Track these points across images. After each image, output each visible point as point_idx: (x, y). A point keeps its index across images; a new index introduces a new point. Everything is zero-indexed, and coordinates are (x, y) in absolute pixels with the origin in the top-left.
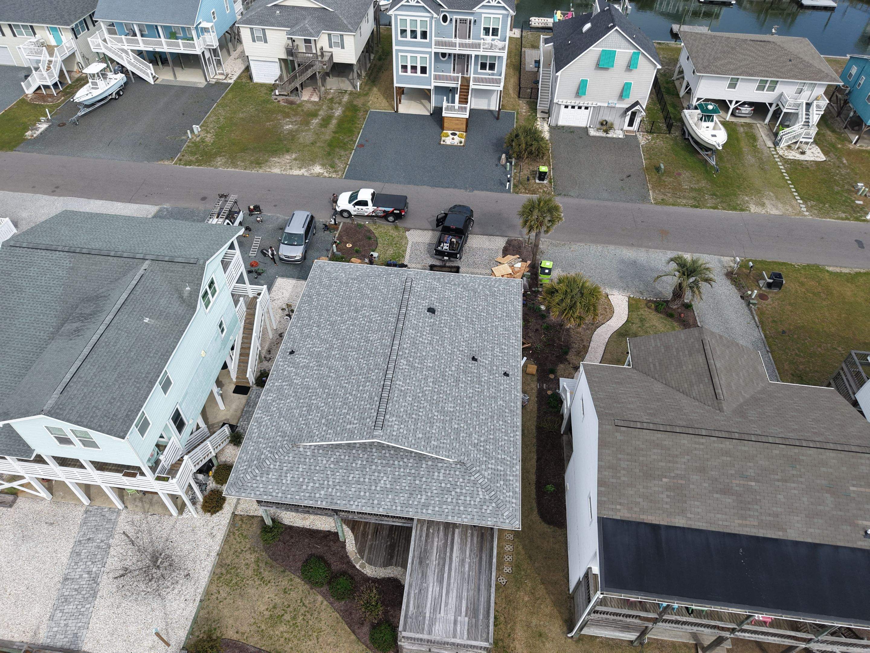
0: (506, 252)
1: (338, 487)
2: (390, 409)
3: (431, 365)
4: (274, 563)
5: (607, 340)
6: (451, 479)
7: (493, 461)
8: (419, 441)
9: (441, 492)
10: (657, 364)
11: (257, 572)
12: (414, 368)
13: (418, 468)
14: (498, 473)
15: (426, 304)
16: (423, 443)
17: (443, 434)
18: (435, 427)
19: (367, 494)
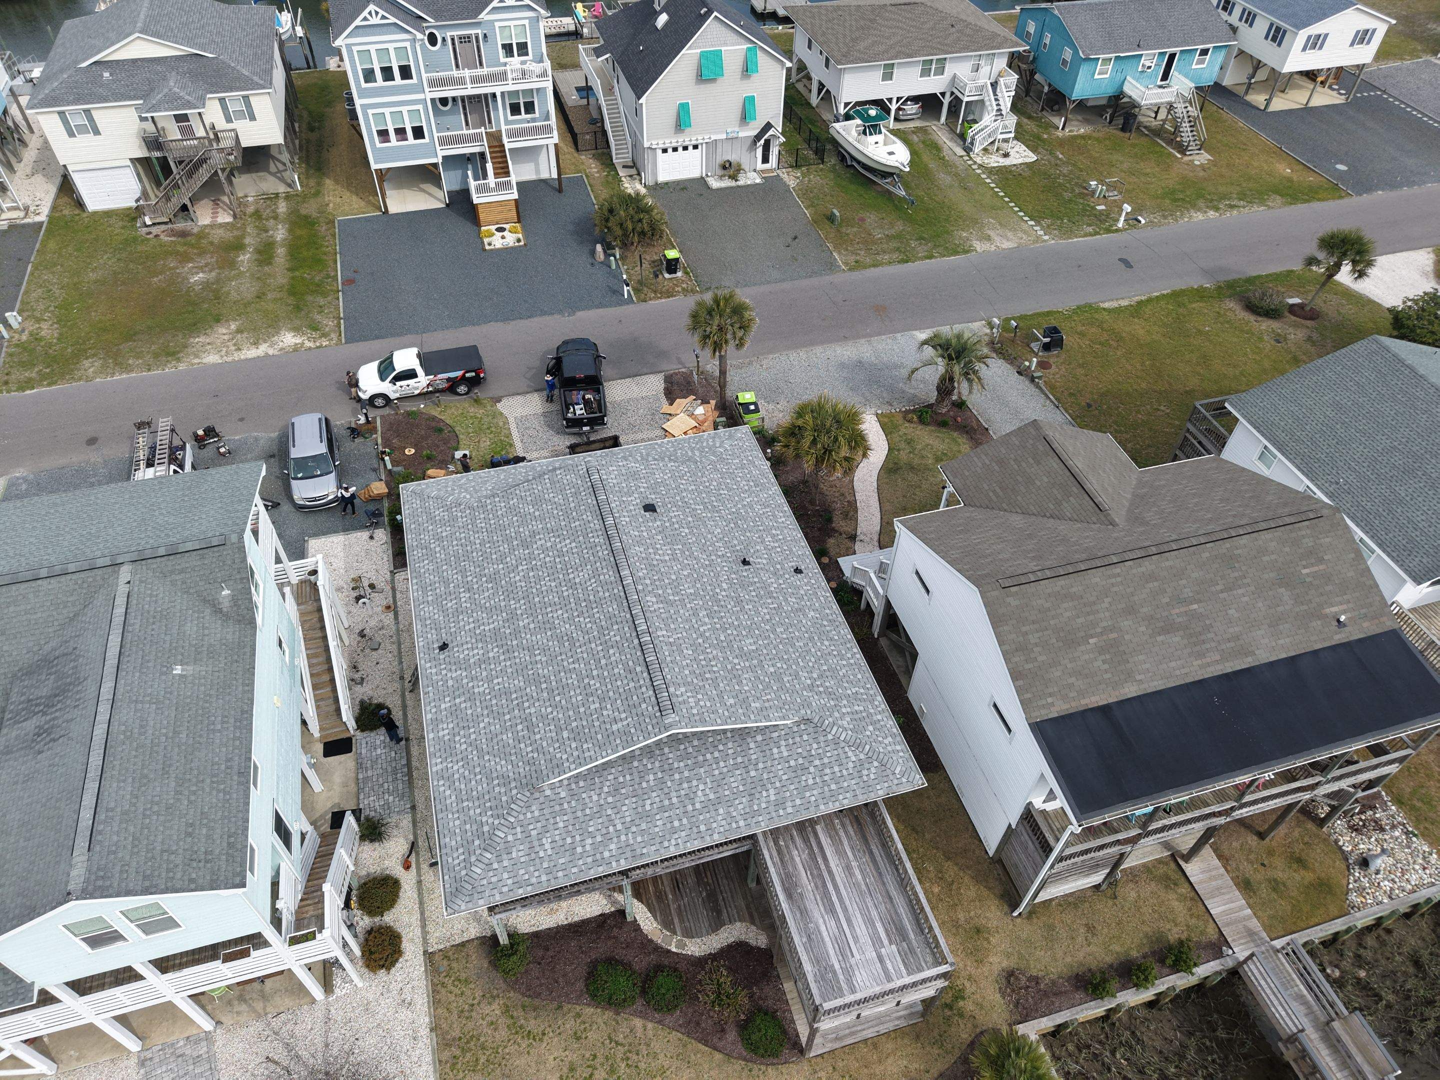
0: (671, 395)
1: (634, 829)
2: (669, 677)
3: (692, 591)
4: (537, 1002)
5: (875, 484)
6: (800, 750)
7: (845, 702)
8: (733, 709)
9: (793, 775)
10: (998, 490)
11: (516, 1028)
12: (671, 604)
13: (745, 753)
14: (859, 716)
15: (636, 501)
16: (740, 711)
17: (760, 687)
18: (744, 682)
19: (685, 821)
